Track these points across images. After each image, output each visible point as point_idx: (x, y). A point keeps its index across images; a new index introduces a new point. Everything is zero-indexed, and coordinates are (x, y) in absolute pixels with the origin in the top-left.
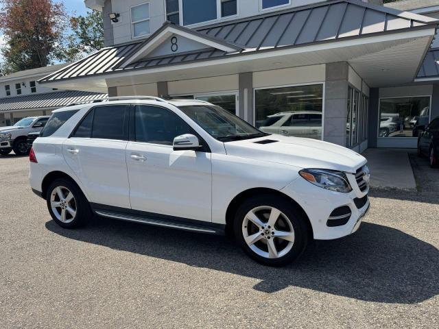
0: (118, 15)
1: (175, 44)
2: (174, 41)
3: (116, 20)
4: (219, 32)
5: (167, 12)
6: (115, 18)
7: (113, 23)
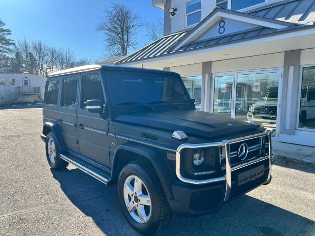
0: (175, 10)
1: (223, 27)
2: (222, 24)
3: (173, 14)
4: (266, 13)
5: (217, 2)
6: (173, 12)
7: (171, 16)
